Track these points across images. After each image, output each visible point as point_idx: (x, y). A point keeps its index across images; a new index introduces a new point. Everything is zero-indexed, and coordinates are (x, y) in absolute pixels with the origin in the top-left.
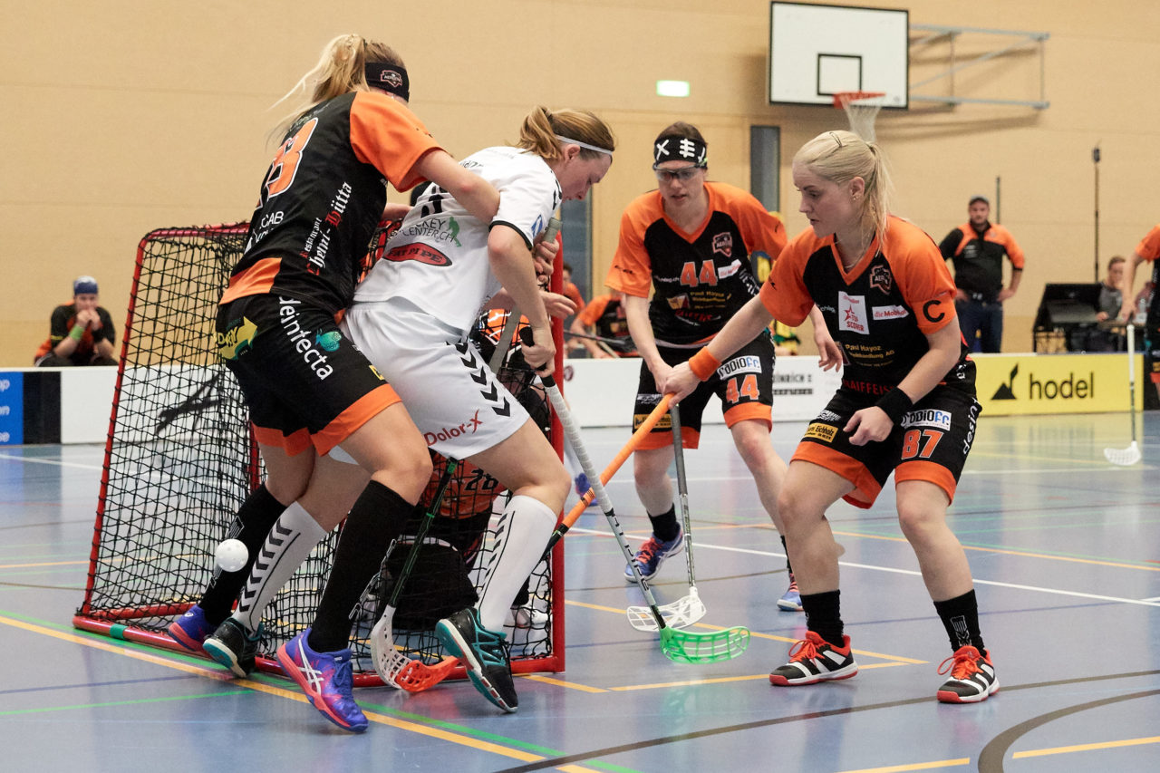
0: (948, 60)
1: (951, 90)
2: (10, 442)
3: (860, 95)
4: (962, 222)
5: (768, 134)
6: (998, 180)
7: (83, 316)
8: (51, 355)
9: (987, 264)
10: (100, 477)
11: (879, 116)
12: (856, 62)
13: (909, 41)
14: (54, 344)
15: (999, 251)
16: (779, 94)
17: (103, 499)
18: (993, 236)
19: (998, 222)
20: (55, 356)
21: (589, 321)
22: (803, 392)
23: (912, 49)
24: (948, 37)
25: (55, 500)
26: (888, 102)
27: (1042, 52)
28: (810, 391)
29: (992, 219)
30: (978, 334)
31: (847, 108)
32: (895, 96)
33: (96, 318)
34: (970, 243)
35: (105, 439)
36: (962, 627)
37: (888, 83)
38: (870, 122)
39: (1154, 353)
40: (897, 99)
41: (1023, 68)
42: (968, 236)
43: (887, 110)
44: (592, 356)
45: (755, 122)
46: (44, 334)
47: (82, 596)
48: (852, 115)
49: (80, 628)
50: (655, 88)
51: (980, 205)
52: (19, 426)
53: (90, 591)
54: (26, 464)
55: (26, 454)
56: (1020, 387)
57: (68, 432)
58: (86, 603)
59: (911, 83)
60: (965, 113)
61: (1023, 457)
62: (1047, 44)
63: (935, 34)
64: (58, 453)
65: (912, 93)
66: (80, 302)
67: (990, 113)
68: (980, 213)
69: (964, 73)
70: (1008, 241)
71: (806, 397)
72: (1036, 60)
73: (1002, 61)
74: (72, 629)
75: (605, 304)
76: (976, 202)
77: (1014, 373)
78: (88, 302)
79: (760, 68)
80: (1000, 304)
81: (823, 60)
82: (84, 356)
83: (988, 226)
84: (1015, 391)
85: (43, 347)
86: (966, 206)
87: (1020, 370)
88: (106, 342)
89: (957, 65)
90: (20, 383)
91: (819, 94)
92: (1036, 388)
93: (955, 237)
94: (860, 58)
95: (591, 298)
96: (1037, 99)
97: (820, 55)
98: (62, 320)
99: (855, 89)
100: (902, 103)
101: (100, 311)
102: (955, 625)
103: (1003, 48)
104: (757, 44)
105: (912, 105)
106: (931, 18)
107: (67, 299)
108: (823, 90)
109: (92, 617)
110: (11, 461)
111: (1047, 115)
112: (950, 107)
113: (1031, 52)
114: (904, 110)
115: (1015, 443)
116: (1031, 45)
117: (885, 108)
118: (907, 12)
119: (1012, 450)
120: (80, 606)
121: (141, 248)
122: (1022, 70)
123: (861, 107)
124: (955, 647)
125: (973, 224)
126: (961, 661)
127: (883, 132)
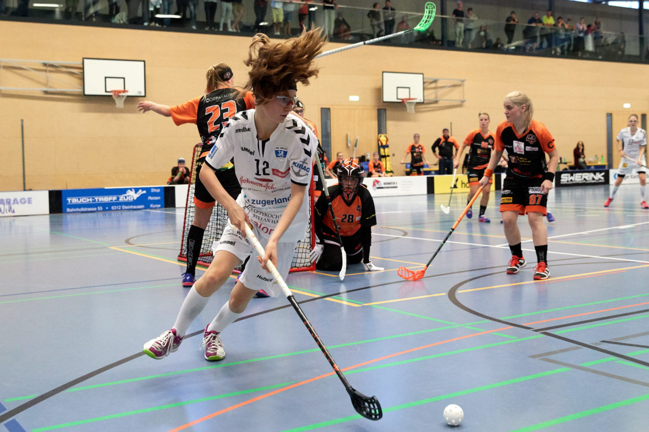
0: (435, 88)
1: (437, 97)
2: (161, 207)
3: (409, 99)
4: (441, 135)
5: (382, 111)
6: (451, 123)
7: (181, 170)
8: (172, 181)
9: (448, 148)
10: (184, 217)
11: (416, 105)
12: (408, 89)
13: (424, 83)
14: (173, 178)
15: (452, 144)
16: (385, 99)
17: (185, 223)
18: (450, 140)
19: (451, 135)
20: (173, 182)
21: (331, 168)
22: (394, 187)
23: (425, 85)
24: (435, 81)
25: (174, 224)
26: (418, 101)
27: (463, 86)
28: (396, 187)
29: (449, 135)
30: (446, 169)
31: (406, 103)
32: (420, 99)
33: (185, 171)
34: (443, 142)
35: (185, 206)
36: (542, 255)
37: (418, 95)
38: (413, 107)
39: (471, 175)
40: (421, 100)
41: (458, 90)
42: (443, 140)
43: (418, 103)
44: (332, 178)
45: (379, 108)
46: (170, 175)
47: (180, 251)
48: (407, 105)
49: (179, 260)
50: (348, 98)
51: (445, 131)
52: (163, 202)
53: (181, 250)
54: (166, 214)
55: (166, 211)
56: (459, 184)
57: (177, 205)
58: (181, 253)
59: (425, 95)
60: (441, 104)
61: (460, 205)
62: (465, 83)
63: (431, 81)
64: (175, 210)
65: (425, 98)
66: (180, 165)
67: (448, 103)
68: (446, 133)
69: (440, 92)
70: (455, 141)
71: (395, 189)
72: (461, 88)
73: (451, 88)
74: (177, 260)
75: (335, 162)
76: (445, 130)
77: (457, 180)
78: (182, 165)
79: (380, 91)
80: (452, 160)
81: (399, 89)
82: (181, 181)
83: (448, 137)
84: (457, 186)
85: (170, 179)
86: (442, 131)
87: (459, 180)
88: (188, 178)
89: (438, 89)
90: (163, 190)
91: (397, 99)
92: (463, 184)
93: (439, 140)
94: (409, 88)
95: (331, 161)
96: (462, 99)
97: (398, 88)
98: (175, 171)
99: (408, 97)
100: (422, 101)
101: (186, 168)
102: (540, 254)
103: (452, 84)
104: (379, 85)
105: (425, 102)
106: (430, 76)
107: (176, 165)
108: (399, 98)
109: (182, 257)
110: (161, 213)
111: (465, 104)
112: (436, 102)
113: (460, 85)
114: (423, 103)
115: (458, 201)
116: (460, 83)
117: (417, 103)
118: (423, 74)
119: (457, 203)
120: (179, 254)
121: (194, 149)
122: (457, 91)
123: (410, 103)
124: (539, 261)
125: (444, 137)
126: (539, 267)
127: (417, 110)
